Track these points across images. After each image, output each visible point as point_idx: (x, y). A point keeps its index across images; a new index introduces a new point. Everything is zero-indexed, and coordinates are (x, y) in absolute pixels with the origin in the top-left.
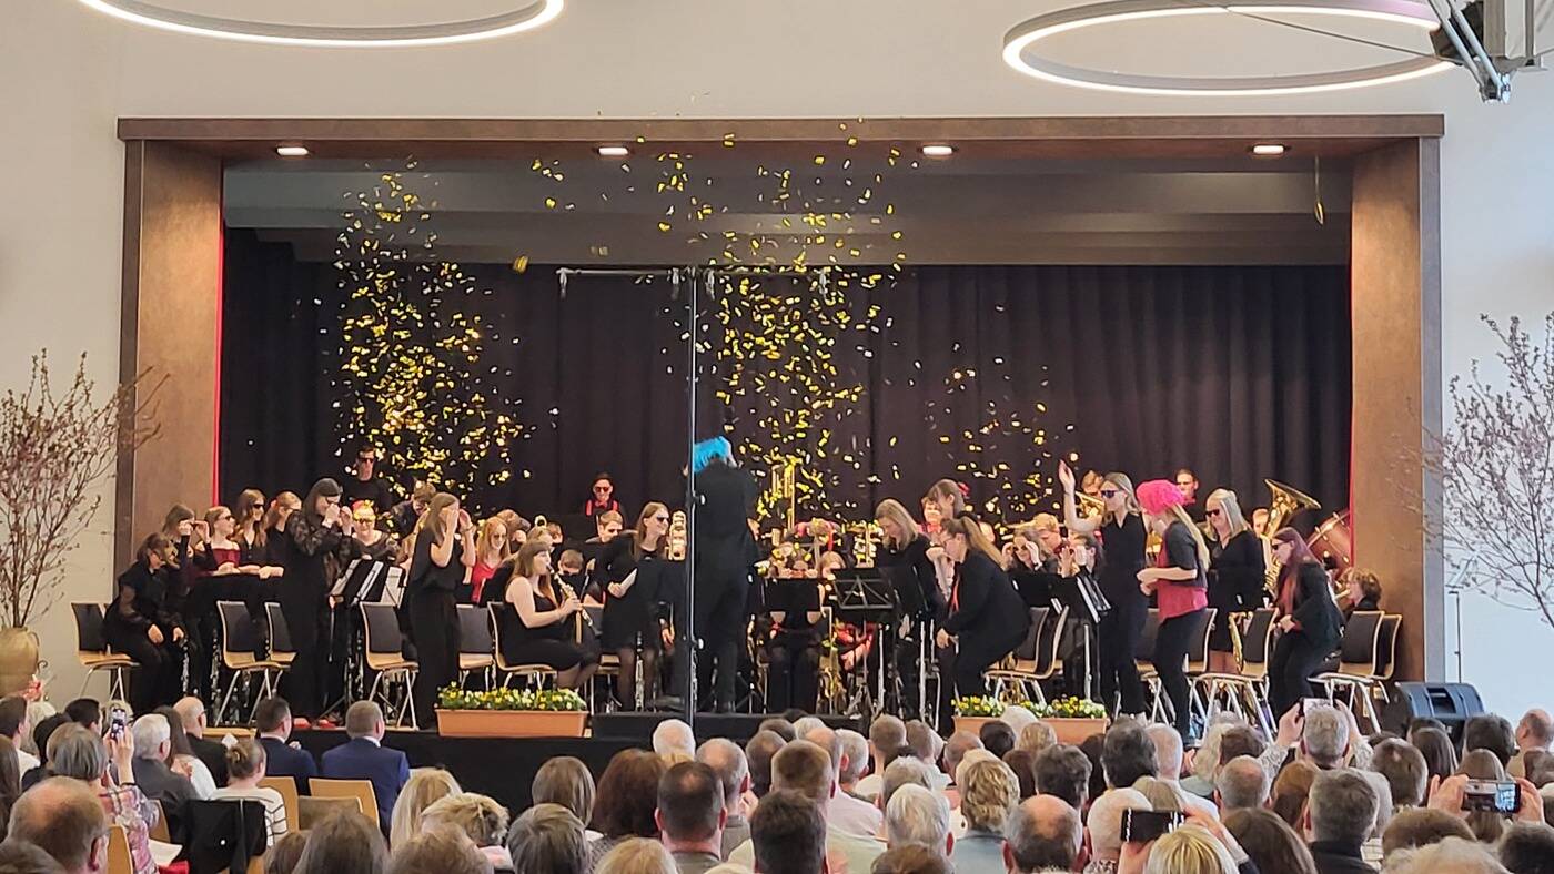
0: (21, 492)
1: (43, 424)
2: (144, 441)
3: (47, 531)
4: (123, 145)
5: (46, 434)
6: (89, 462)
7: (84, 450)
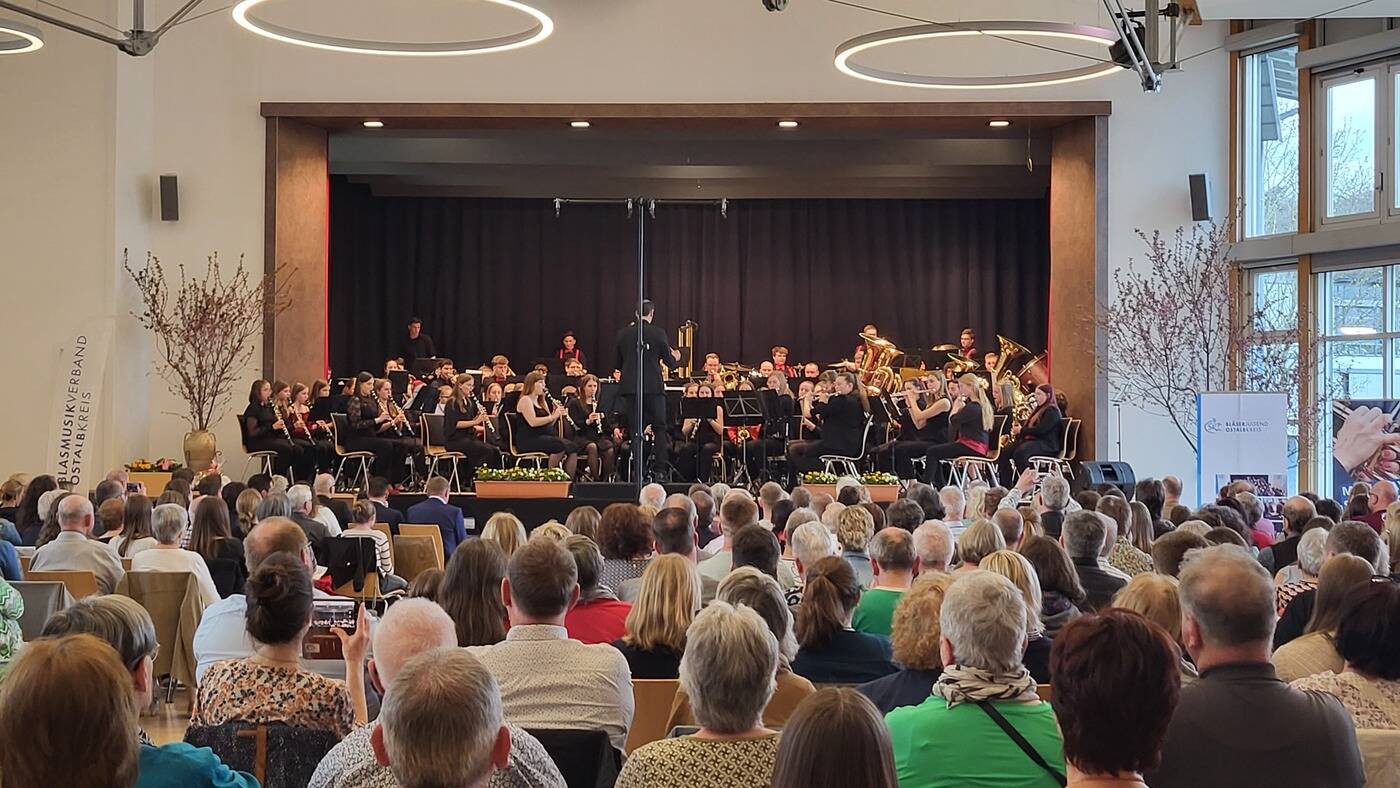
0: (202, 343)
1: (216, 299)
2: (281, 310)
3: (220, 369)
4: (264, 120)
5: (218, 306)
6: (246, 324)
7: (243, 316)
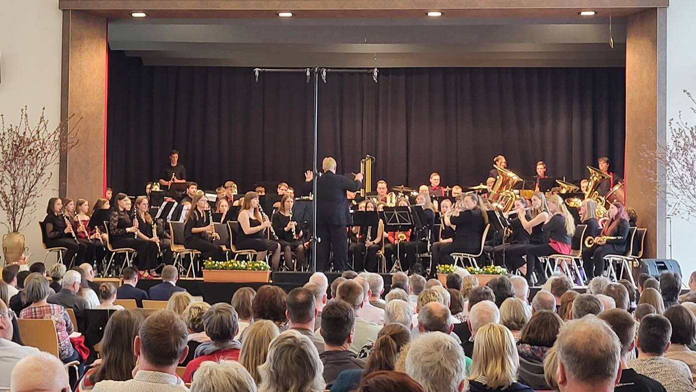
0: (16, 171)
1: (26, 140)
2: (72, 147)
3: (28, 189)
4: (62, 12)
5: (27, 144)
6: (46, 157)
7: (44, 152)
